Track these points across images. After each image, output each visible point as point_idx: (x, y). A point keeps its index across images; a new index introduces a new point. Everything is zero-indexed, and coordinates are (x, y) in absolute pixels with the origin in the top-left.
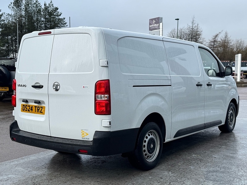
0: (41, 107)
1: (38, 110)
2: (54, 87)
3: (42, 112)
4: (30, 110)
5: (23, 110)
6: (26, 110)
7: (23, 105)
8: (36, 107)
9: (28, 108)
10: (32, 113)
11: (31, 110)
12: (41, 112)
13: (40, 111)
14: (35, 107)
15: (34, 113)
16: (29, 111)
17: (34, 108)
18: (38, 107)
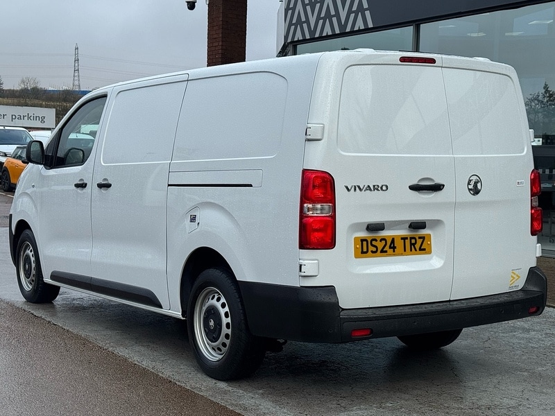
0: (420, 238)
1: (412, 244)
2: (471, 187)
3: (424, 250)
4: (387, 248)
5: (363, 252)
6: (372, 252)
7: (362, 240)
8: (407, 238)
9: (380, 245)
10: (394, 255)
11: (390, 247)
12: (420, 249)
13: (417, 246)
14: (402, 239)
15: (402, 255)
16: (386, 252)
17: (399, 244)
18: (411, 238)
